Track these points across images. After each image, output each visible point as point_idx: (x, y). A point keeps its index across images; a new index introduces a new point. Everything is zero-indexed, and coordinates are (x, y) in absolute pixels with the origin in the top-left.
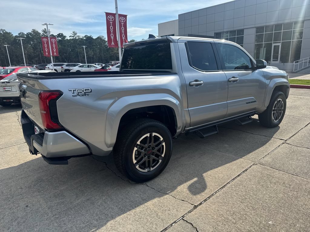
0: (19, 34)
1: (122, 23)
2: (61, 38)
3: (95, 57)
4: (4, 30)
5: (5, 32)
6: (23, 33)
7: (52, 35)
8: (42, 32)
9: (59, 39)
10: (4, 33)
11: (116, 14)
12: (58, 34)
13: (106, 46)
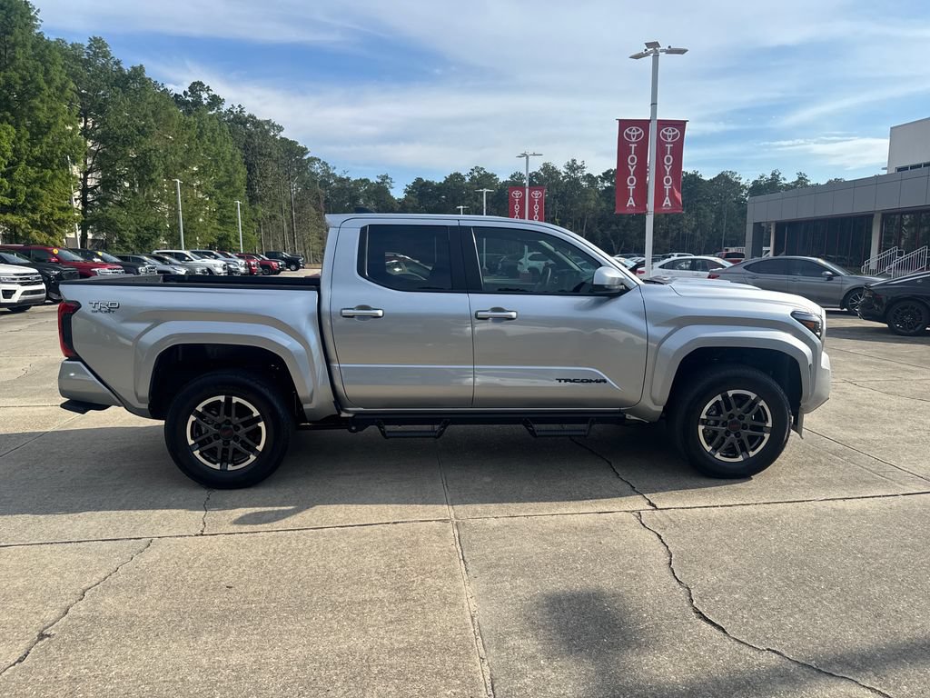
0: (512, 177)
1: (667, 143)
2: (611, 183)
3: (698, 233)
4: (482, 169)
5: (482, 172)
6: (521, 175)
7: (589, 175)
8: (566, 171)
9: (606, 185)
10: (482, 176)
11: (650, 121)
12: (605, 171)
13: (742, 200)
